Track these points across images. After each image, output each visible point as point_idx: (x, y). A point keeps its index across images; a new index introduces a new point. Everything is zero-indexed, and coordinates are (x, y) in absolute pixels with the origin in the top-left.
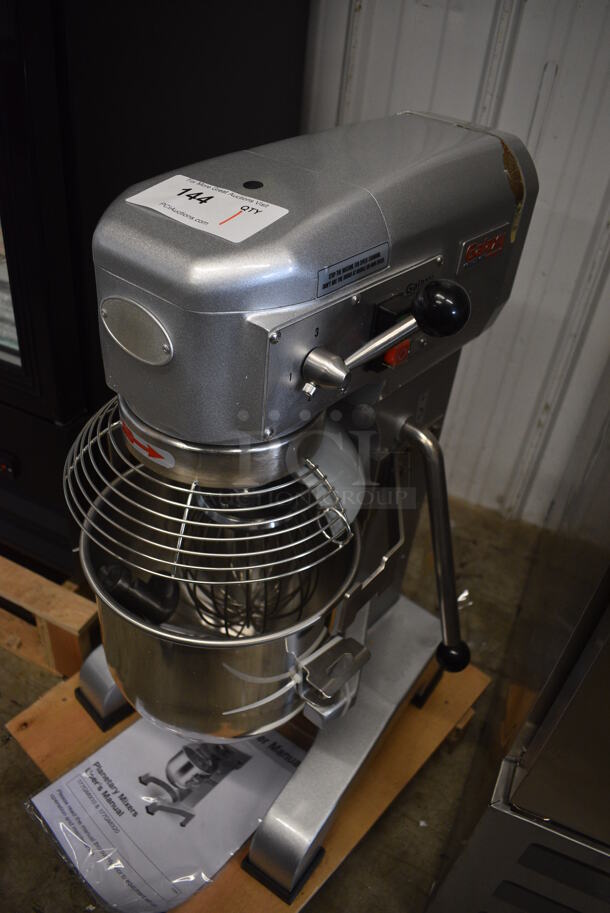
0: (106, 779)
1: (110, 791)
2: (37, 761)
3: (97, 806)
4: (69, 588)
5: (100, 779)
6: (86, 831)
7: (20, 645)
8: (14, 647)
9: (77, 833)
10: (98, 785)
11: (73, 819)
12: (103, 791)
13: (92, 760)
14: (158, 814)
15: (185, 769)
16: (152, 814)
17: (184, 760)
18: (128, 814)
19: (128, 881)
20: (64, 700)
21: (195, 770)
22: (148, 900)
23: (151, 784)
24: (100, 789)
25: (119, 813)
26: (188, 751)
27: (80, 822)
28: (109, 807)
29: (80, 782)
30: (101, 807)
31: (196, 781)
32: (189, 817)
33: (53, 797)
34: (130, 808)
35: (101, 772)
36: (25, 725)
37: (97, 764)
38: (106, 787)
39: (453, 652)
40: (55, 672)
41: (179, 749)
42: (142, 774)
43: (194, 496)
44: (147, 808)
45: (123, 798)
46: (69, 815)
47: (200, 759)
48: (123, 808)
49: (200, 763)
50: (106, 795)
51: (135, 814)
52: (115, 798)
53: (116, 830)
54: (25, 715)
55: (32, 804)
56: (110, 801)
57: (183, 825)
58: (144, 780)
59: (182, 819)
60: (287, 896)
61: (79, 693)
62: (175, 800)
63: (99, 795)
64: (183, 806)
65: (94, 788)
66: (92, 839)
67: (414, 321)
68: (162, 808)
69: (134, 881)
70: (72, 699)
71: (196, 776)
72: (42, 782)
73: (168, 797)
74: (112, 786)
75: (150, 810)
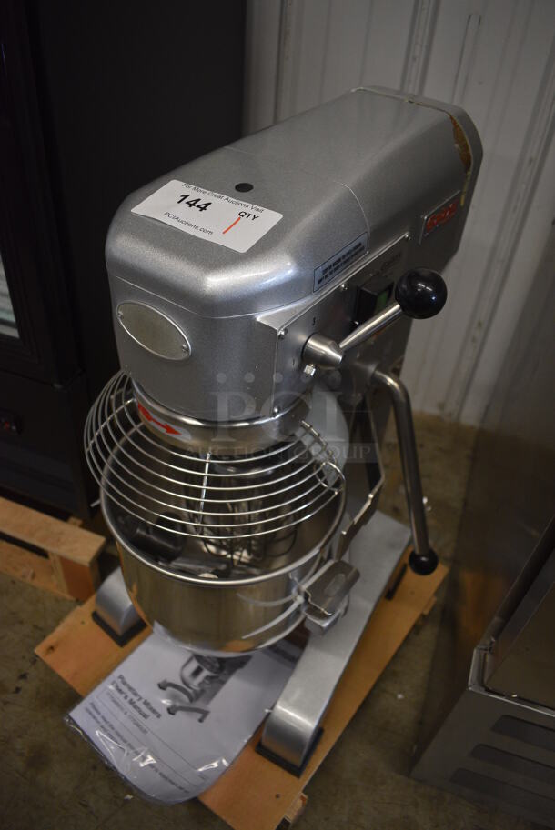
0: (130, 689)
1: (135, 699)
2: (67, 679)
3: (126, 713)
4: (74, 524)
5: (125, 689)
6: (119, 735)
7: (34, 576)
8: (28, 579)
9: (112, 738)
10: (124, 695)
11: (106, 726)
12: (129, 699)
13: (116, 673)
14: (179, 713)
15: (197, 672)
16: (173, 714)
17: (194, 665)
18: (153, 716)
19: (161, 774)
20: (83, 623)
21: (205, 673)
22: (181, 788)
23: (170, 689)
24: (126, 697)
25: (145, 716)
26: (198, 657)
27: (113, 729)
28: (136, 713)
29: (108, 694)
30: (128, 714)
31: (207, 682)
32: (205, 713)
33: (87, 710)
34: (154, 711)
35: (124, 683)
36: (52, 648)
37: (121, 677)
38: (131, 696)
39: (424, 559)
40: (68, 597)
41: (189, 655)
42: (160, 681)
43: (211, 465)
44: (168, 709)
45: (146, 703)
46: (103, 723)
47: (209, 663)
48: (145, 710)
49: (208, 666)
50: (131, 702)
51: (159, 716)
52: (140, 704)
53: (145, 732)
54: (51, 639)
55: (70, 718)
56: (135, 707)
57: (201, 721)
58: (163, 686)
59: (199, 715)
60: (296, 771)
61: (95, 616)
62: (191, 700)
63: (126, 703)
64: (199, 704)
65: (120, 697)
66: (125, 741)
67: (398, 306)
68: (182, 709)
69: (166, 773)
70: (89, 621)
71: (207, 678)
72: (74, 698)
73: (186, 699)
74: (136, 694)
75: (171, 711)
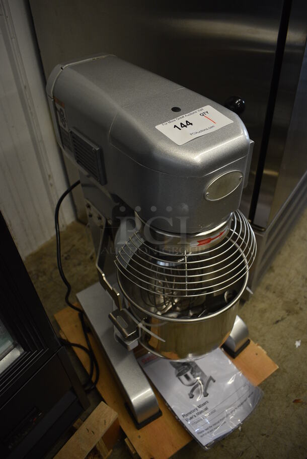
0: (190, 413)
1: (196, 412)
2: (175, 451)
5: (190, 416)
6: (215, 424)
9: (216, 428)
10: (194, 417)
11: (210, 429)
12: (196, 415)
13: (181, 418)
14: (208, 391)
15: (187, 378)
16: (208, 394)
17: (183, 378)
18: (207, 405)
19: (238, 407)
20: (139, 437)
21: (189, 373)
23: (194, 393)
25: (206, 409)
26: (179, 375)
27: (211, 427)
28: (204, 413)
30: (204, 417)
31: (194, 374)
32: (211, 378)
33: (202, 436)
34: (204, 404)
35: (187, 415)
37: (183, 416)
38: (194, 414)
41: (177, 379)
42: (188, 397)
44: (205, 396)
45: (200, 407)
46: (208, 431)
47: (184, 370)
48: (204, 407)
49: (185, 371)
50: (198, 414)
51: (207, 402)
52: (200, 410)
53: (215, 411)
55: (206, 445)
56: (201, 413)
57: (214, 381)
58: (192, 397)
59: (211, 381)
61: (139, 427)
62: (202, 384)
63: (198, 417)
64: (205, 380)
65: (194, 419)
66: (218, 422)
68: (206, 389)
69: (239, 403)
70: (139, 432)
71: (191, 373)
72: (193, 443)
74: (194, 411)
75: (206, 395)
